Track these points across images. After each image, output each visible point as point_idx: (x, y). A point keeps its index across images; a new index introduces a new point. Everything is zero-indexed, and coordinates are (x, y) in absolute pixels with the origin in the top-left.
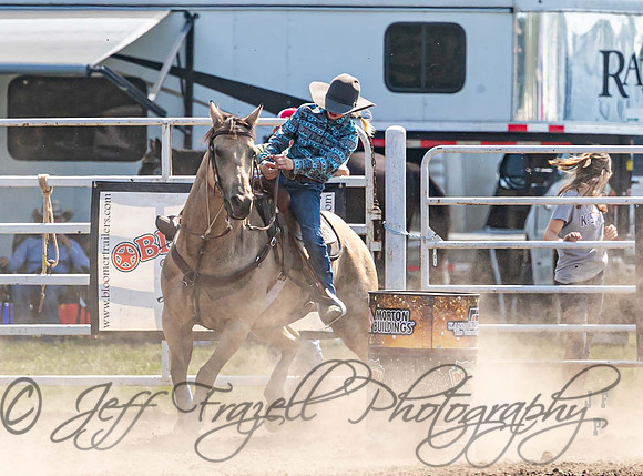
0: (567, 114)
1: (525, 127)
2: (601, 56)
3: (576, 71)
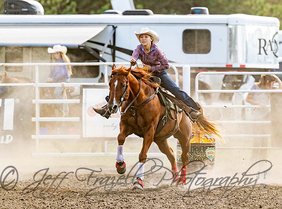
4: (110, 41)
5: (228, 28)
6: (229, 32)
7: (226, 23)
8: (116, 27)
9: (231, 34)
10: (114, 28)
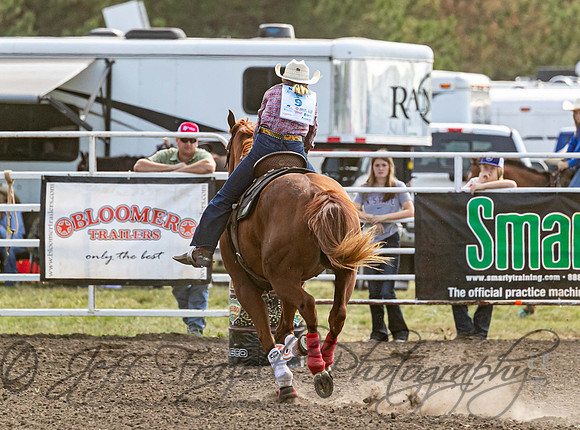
0: (368, 130)
1: (338, 139)
2: (391, 91)
3: (374, 101)
4: (101, 90)
5: (332, 64)
6: (334, 73)
7: (329, 55)
8: (113, 62)
9: (337, 76)
10: (109, 64)
